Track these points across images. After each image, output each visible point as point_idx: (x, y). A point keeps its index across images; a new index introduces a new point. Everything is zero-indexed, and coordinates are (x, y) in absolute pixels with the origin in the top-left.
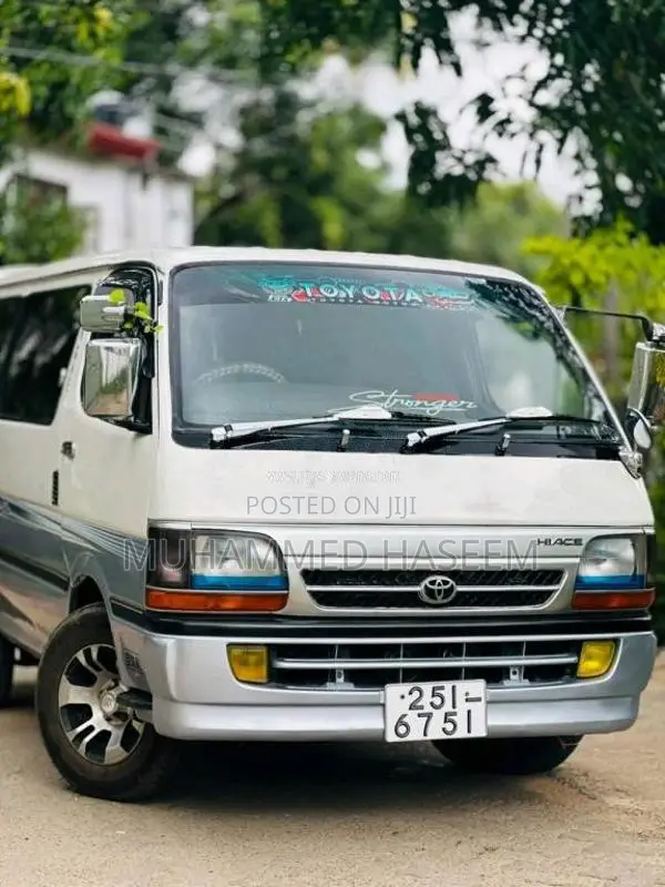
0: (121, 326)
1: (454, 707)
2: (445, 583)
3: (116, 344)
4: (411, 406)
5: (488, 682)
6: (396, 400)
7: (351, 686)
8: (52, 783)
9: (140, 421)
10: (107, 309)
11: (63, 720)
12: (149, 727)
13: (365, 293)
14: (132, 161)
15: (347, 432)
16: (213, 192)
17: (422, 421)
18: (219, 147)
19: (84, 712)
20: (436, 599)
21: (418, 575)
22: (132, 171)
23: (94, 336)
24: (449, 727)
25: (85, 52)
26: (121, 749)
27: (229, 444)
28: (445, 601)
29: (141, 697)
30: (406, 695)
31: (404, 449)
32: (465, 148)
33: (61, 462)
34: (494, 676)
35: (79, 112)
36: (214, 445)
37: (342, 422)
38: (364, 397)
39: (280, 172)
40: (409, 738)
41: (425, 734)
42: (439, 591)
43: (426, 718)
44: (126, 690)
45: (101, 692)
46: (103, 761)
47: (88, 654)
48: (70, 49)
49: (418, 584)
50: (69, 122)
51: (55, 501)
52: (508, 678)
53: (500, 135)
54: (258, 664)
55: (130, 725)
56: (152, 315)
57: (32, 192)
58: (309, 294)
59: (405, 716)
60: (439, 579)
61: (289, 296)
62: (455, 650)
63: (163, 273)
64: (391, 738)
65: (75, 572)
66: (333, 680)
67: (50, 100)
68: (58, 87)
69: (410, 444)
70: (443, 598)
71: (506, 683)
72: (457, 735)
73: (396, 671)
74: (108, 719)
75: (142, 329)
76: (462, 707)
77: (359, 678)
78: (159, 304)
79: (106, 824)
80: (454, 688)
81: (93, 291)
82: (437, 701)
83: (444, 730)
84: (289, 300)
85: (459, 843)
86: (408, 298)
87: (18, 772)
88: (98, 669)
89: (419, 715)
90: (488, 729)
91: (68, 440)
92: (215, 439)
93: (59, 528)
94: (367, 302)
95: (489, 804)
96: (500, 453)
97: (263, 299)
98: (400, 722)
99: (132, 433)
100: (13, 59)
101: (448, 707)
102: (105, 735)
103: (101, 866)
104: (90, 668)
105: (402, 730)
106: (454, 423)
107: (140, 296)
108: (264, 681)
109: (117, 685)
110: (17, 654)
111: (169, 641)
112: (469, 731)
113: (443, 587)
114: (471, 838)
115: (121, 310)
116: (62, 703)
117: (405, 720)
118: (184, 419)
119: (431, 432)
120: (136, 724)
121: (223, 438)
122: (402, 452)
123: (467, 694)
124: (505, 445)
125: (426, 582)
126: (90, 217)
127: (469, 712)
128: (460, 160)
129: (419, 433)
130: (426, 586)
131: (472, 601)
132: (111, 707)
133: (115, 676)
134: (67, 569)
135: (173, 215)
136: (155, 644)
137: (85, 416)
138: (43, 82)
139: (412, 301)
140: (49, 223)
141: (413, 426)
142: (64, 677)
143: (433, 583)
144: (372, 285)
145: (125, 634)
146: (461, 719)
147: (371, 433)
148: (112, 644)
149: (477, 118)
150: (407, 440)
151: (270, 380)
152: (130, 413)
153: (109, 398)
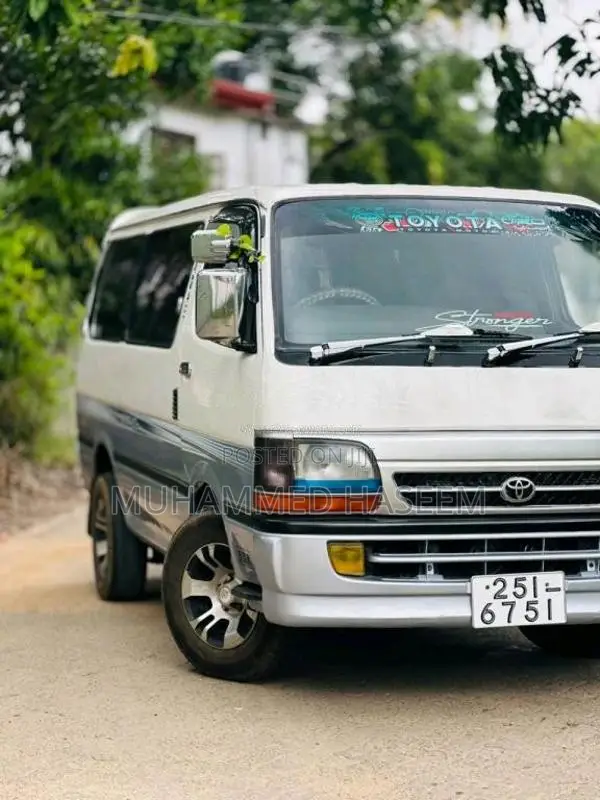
0: (228, 257)
1: (535, 596)
2: (525, 483)
3: (224, 273)
4: (491, 324)
5: (567, 574)
6: (477, 319)
7: (440, 578)
8: (180, 666)
9: (246, 342)
10: (215, 242)
11: (187, 611)
12: (261, 615)
13: (448, 221)
14: (253, 112)
15: (432, 348)
16: (327, 139)
17: (501, 338)
18: (331, 98)
19: (204, 603)
20: (516, 498)
21: (499, 477)
22: (253, 121)
23: (207, 266)
24: (531, 614)
25: (208, 15)
26: (238, 636)
27: (326, 361)
28: (525, 500)
29: (253, 589)
30: (491, 586)
31: (486, 363)
32: (550, 87)
33: (180, 381)
34: (573, 568)
35: (203, 69)
36: (313, 362)
37: (429, 339)
38: (448, 316)
39: (386, 119)
40: (494, 625)
41: (509, 621)
42: (519, 491)
43: (510, 607)
44: (240, 583)
45: (219, 585)
46: (222, 646)
47: (206, 552)
48: (195, 13)
49: (499, 485)
50: (194, 78)
51: (175, 416)
52: (586, 570)
53: (580, 74)
54: (356, 559)
55: (245, 614)
56: (256, 247)
57: (163, 142)
58: (398, 224)
59: (490, 604)
60: (519, 480)
61: (380, 226)
62: (535, 545)
63: (265, 209)
64: (478, 624)
65: (193, 479)
66: (424, 573)
67: (177, 60)
68: (184, 47)
69: (491, 358)
70: (523, 497)
71: (584, 574)
72: (537, 622)
73: (480, 564)
74: (226, 610)
75: (246, 259)
76: (543, 596)
77: (447, 571)
78: (262, 237)
79: (226, 701)
80: (535, 578)
81: (206, 227)
82: (520, 591)
83: (526, 617)
84: (380, 230)
85: (544, 719)
86: (489, 226)
87: (150, 657)
88: (216, 566)
89: (503, 604)
90: (568, 616)
91: (185, 361)
92: (314, 356)
93: (178, 440)
94: (451, 231)
95: (573, 685)
96: (574, 364)
97: (356, 230)
98: (486, 610)
99: (240, 353)
100: (144, 23)
101: (529, 597)
102: (223, 624)
103: (220, 739)
104: (208, 564)
105: (488, 617)
106: (530, 339)
107: (245, 229)
108: (362, 574)
109: (232, 579)
110: (150, 553)
111: (275, 539)
112: (550, 618)
113: (523, 487)
114: (556, 715)
115: (227, 243)
116: (185, 596)
117: (490, 608)
118: (286, 339)
119: (509, 347)
120: (250, 613)
121: (321, 356)
122: (484, 366)
123: (547, 585)
124: (579, 357)
125: (507, 483)
126: (215, 164)
127: (549, 601)
128: (544, 99)
129: (498, 348)
130: (507, 487)
131: (550, 500)
132: (228, 598)
133: (230, 571)
134: (187, 477)
135: (290, 160)
136: (263, 542)
137: (199, 339)
138: (171, 44)
139: (492, 228)
140: (177, 171)
141: (494, 342)
142: (186, 573)
143: (513, 483)
144: (455, 215)
145: (238, 533)
146: (542, 608)
147: (454, 348)
148: (227, 543)
149: (559, 59)
150: (488, 355)
151: (362, 302)
152: (237, 335)
153: (219, 322)
